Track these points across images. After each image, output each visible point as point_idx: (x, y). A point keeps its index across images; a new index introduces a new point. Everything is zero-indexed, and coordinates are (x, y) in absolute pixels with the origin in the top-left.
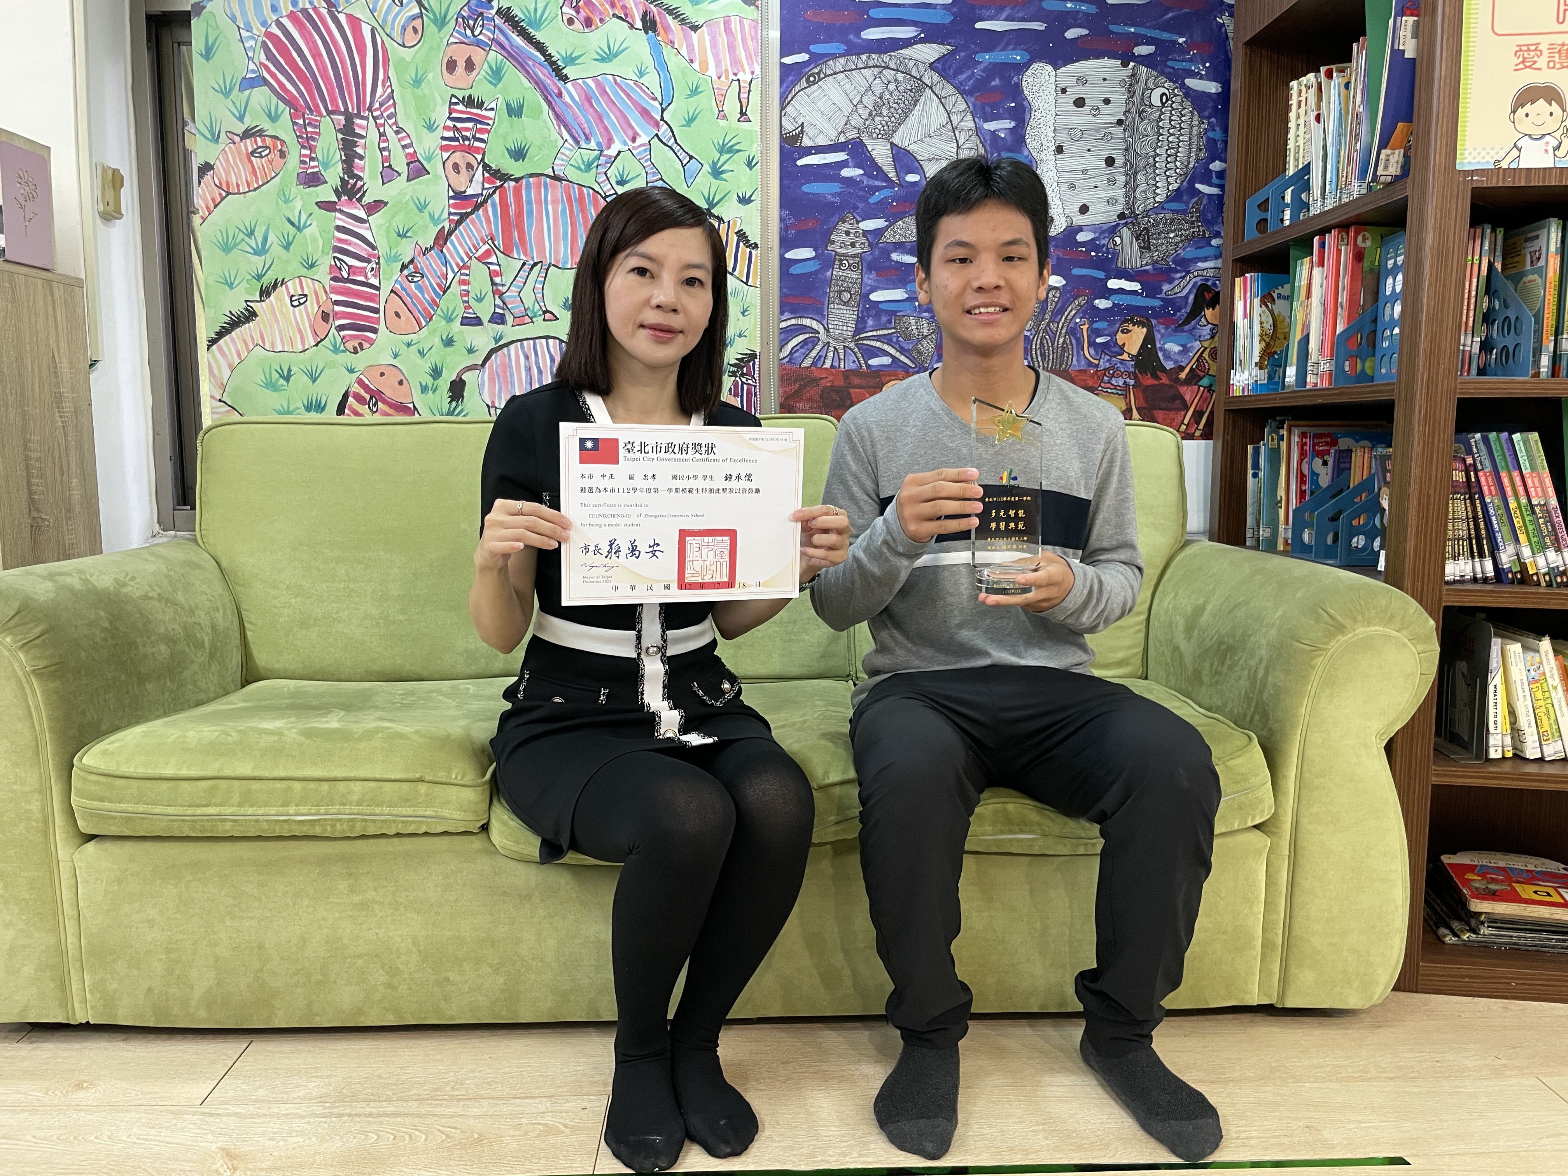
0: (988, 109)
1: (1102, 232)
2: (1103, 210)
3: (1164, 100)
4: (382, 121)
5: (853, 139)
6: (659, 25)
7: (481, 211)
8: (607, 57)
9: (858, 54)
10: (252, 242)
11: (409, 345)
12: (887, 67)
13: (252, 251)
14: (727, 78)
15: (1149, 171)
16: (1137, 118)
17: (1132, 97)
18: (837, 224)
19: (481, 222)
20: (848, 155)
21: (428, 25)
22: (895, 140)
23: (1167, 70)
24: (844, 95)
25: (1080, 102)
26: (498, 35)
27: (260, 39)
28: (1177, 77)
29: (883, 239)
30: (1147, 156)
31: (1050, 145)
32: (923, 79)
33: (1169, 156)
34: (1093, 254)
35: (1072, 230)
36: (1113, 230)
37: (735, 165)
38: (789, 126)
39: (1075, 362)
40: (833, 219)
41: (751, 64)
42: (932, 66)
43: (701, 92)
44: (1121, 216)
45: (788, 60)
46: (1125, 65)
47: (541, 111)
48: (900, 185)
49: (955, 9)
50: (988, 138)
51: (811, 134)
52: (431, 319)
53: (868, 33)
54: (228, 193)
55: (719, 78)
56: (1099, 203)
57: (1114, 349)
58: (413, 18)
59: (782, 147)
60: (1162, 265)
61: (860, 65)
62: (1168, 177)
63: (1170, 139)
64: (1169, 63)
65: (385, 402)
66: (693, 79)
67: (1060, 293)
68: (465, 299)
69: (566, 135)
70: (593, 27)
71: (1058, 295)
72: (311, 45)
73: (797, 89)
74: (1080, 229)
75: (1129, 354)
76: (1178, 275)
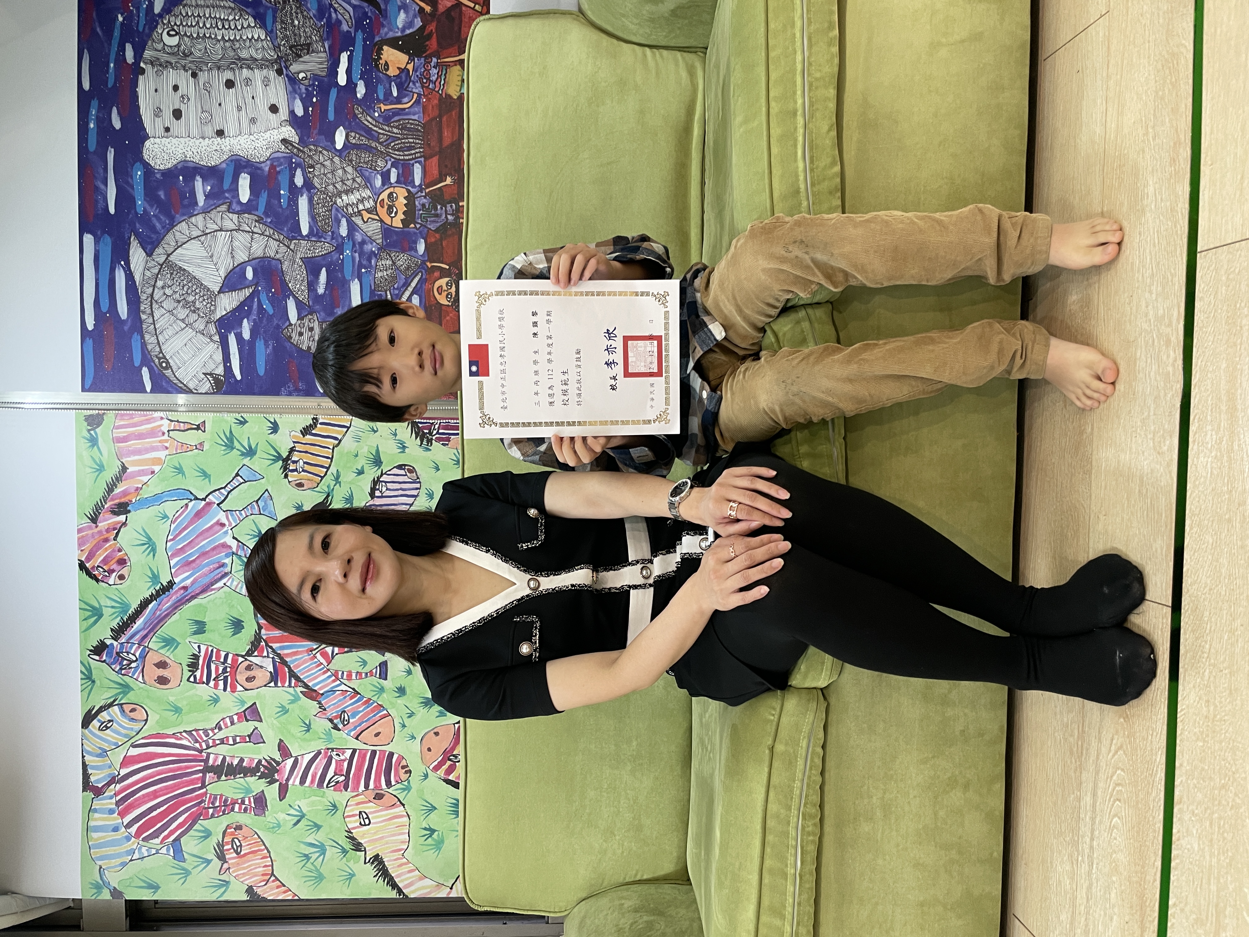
0: (186, 202)
1: (294, 91)
2: (274, 90)
3: (172, 33)
4: (211, 741)
5: (216, 328)
6: (123, 500)
7: (288, 660)
8: (150, 545)
9: (141, 322)
10: (314, 856)
11: (404, 726)
12: (152, 295)
13: (322, 857)
14: (166, 441)
15: (237, 46)
16: (190, 59)
17: (171, 64)
18: (292, 343)
19: (296, 660)
20: (230, 333)
21: (129, 699)
22: (216, 289)
23: (147, 31)
24: (178, 335)
25: (177, 114)
26: (135, 640)
27: (141, 842)
28: (153, 21)
29: (305, 301)
30: (224, 49)
31: (216, 143)
32: (161, 262)
33: (223, 26)
34: (314, 100)
35: (294, 120)
36: (292, 80)
37: (243, 435)
38: (206, 387)
39: (416, 117)
40: (288, 347)
41: (154, 420)
42: (149, 254)
43: (179, 464)
44: (279, 72)
45: (148, 388)
46: (143, 71)
47: (200, 605)
48: (257, 285)
49: (99, 233)
50: (211, 202)
51: (213, 366)
52: (381, 706)
53: (123, 313)
54: (272, 874)
55: (167, 448)
56: (268, 95)
57: (404, 78)
58: (123, 711)
59: (225, 393)
60: (324, 32)
61: (151, 321)
62: (243, 27)
63: (208, 26)
64: (141, 29)
65: (453, 749)
66: (170, 472)
67: (351, 132)
68: (363, 675)
69: (220, 584)
70: (126, 558)
71: (353, 134)
72: (146, 799)
73: (172, 378)
74: (292, 113)
75: (408, 63)
76: (334, 15)
